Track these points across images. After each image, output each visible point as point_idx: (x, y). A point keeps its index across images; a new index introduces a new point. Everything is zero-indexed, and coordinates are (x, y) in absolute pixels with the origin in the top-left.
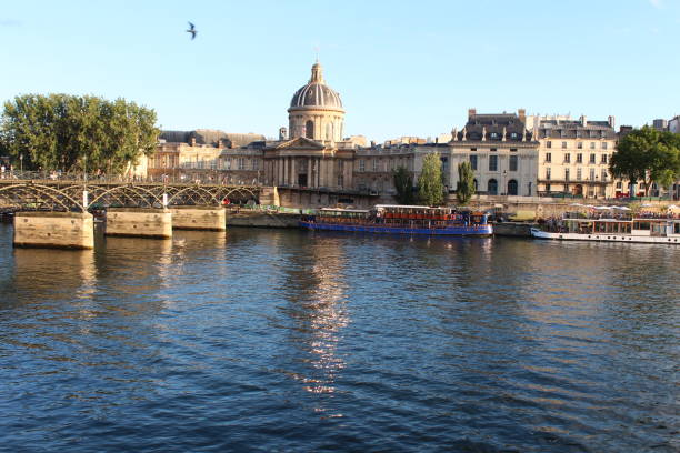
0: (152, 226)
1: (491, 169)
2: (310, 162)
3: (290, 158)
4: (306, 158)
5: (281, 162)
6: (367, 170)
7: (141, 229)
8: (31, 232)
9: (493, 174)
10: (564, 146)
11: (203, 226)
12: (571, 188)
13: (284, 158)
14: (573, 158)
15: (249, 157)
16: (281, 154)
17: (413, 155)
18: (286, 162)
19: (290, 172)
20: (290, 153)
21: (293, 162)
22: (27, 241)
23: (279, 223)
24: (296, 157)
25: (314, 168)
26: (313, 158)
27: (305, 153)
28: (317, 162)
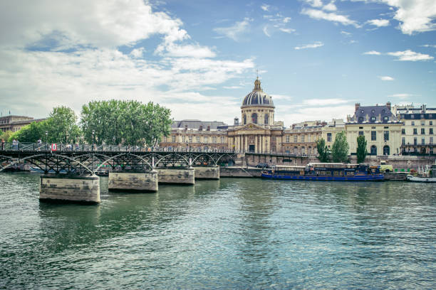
0: (183, 178)
1: (372, 139)
2: (256, 138)
3: (244, 135)
4: (255, 135)
5: (239, 138)
6: (298, 141)
7: (176, 179)
8: (120, 182)
9: (374, 143)
10: (413, 125)
11: (206, 177)
12: (419, 150)
13: (240, 136)
14: (419, 131)
15: (219, 135)
16: (239, 133)
17: (321, 132)
18: (242, 138)
19: (244, 144)
20: (244, 132)
21: (246, 138)
22: (118, 187)
23: (249, 174)
24: (248, 135)
25: (258, 141)
26: (258, 135)
27: (254, 132)
28: (260, 138)
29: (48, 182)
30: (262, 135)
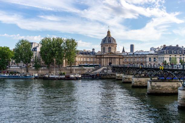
3: (107, 58)
4: (112, 58)
5: (105, 59)
13: (105, 58)
15: (92, 57)
16: (105, 57)
17: (146, 57)
18: (106, 59)
19: (107, 62)
21: (108, 59)
25: (114, 61)
26: (114, 58)
27: (112, 56)
28: (115, 59)
29: (156, 84)
30: (116, 58)
